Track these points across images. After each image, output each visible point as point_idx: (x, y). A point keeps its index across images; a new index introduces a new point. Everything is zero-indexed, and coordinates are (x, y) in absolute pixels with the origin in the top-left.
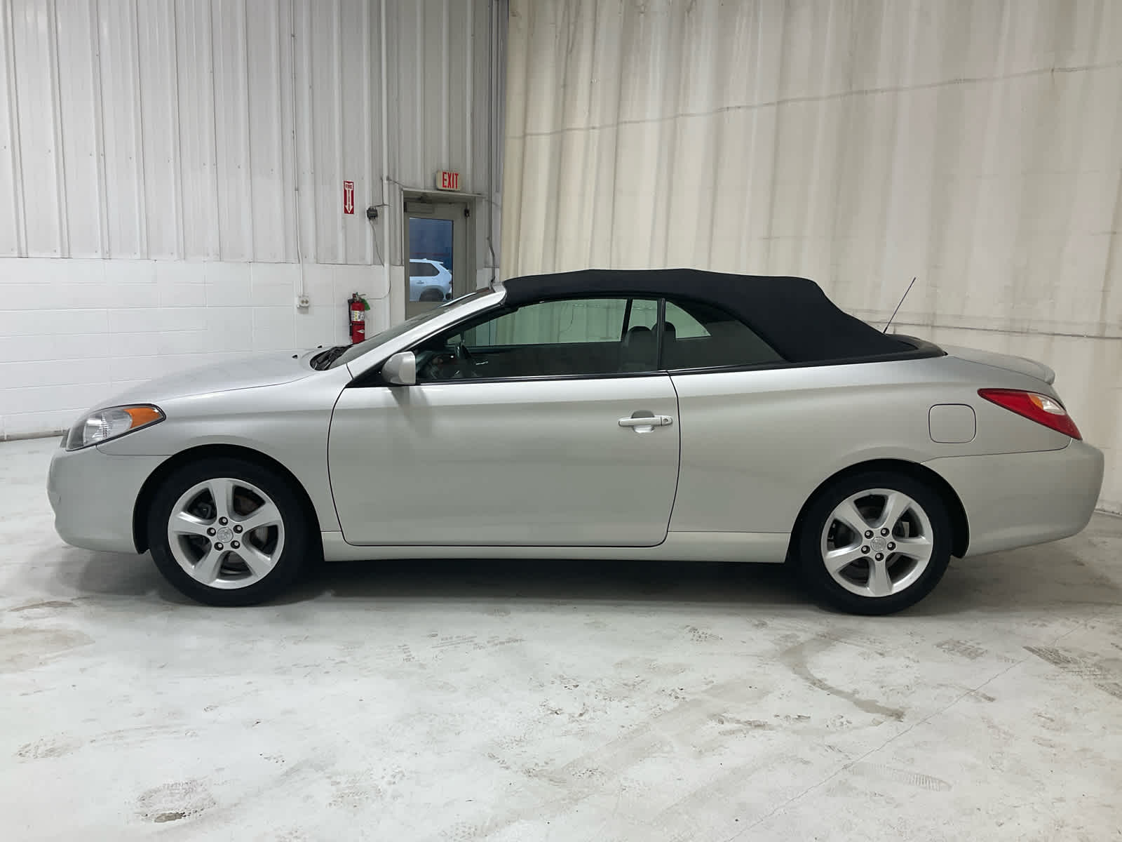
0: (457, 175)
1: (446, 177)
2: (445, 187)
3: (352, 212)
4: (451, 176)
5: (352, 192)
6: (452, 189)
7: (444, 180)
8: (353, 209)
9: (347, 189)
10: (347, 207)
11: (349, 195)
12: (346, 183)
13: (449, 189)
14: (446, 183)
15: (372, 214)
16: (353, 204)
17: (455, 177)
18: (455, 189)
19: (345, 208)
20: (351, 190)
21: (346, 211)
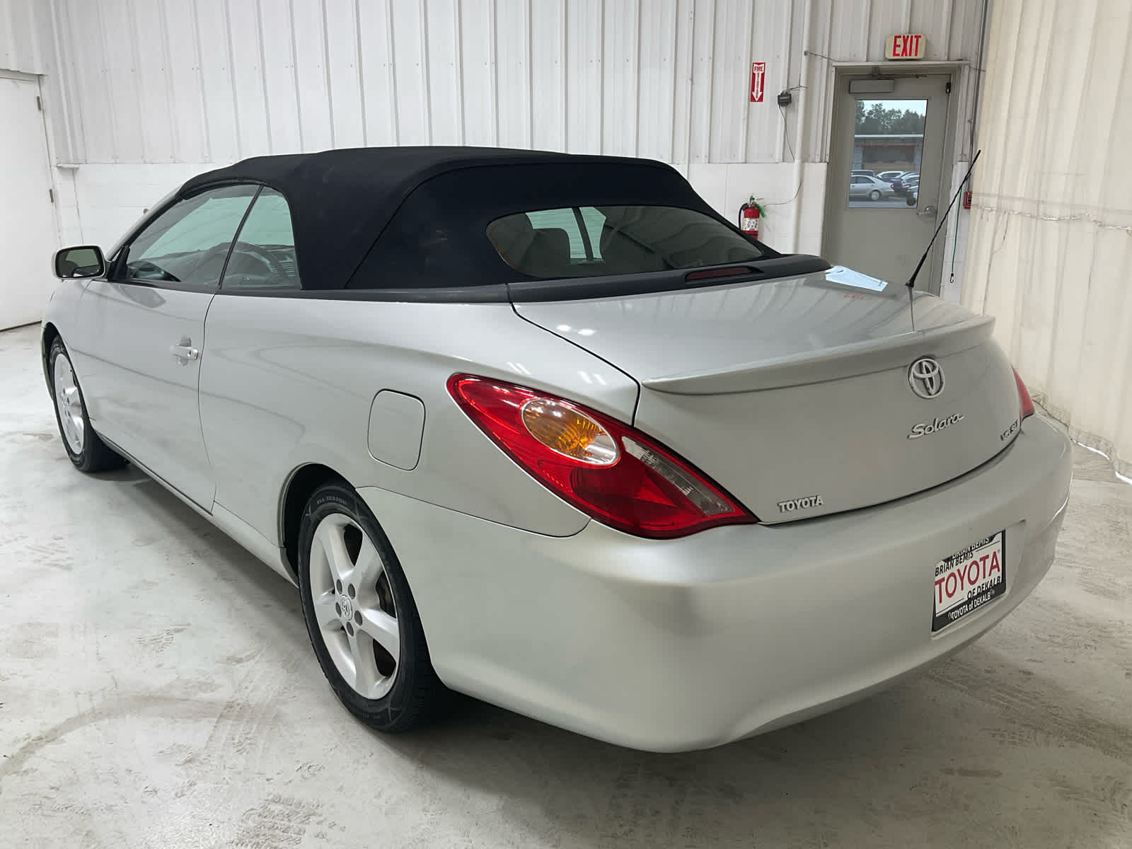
0: (918, 37)
1: (900, 41)
2: (898, 55)
3: (761, 99)
4: (907, 41)
5: (763, 75)
6: (908, 57)
7: (896, 46)
8: (762, 96)
9: (756, 72)
10: (754, 94)
11: (758, 79)
12: (755, 65)
13: (904, 57)
14: (899, 50)
15: (785, 100)
16: (762, 90)
17: (914, 40)
18: (913, 57)
19: (752, 96)
20: (761, 72)
21: (753, 99)
